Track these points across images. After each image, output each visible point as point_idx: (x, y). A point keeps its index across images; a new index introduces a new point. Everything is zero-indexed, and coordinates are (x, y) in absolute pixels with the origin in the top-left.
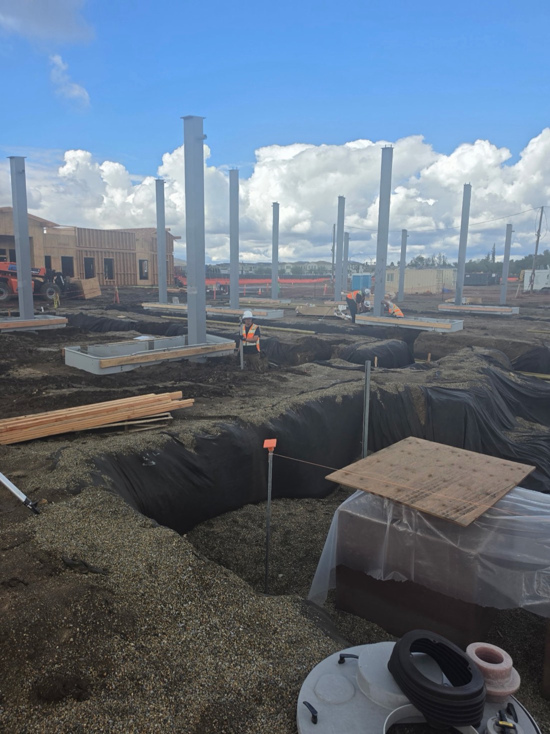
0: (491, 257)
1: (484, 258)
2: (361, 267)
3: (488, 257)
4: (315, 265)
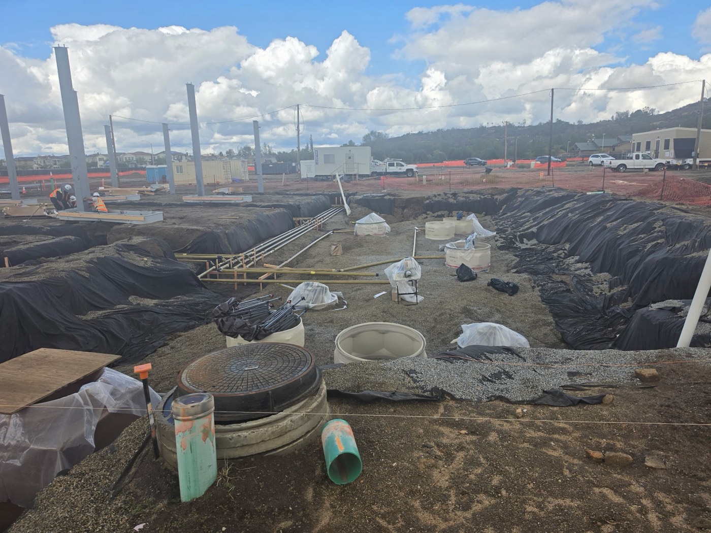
0: (309, 146)
1: (304, 148)
2: (184, 157)
3: (307, 147)
4: (133, 156)
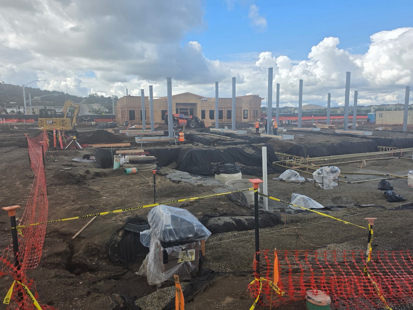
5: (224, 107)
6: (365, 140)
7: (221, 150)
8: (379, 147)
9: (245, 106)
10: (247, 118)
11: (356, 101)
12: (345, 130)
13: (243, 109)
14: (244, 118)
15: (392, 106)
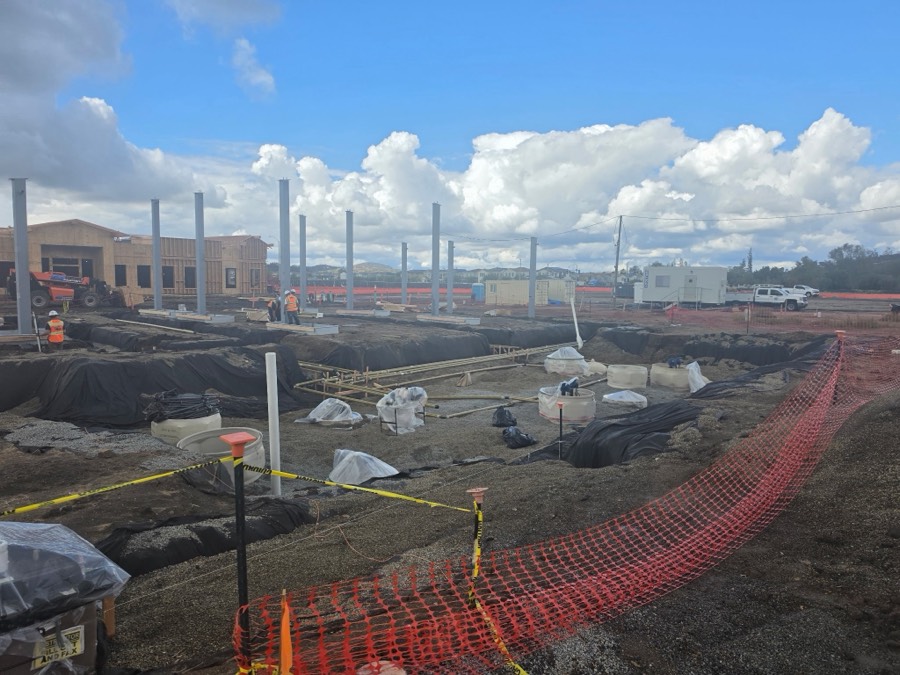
5: (177, 260)
6: (468, 334)
7: (168, 363)
8: (491, 346)
9: (229, 260)
10: (234, 286)
11: (451, 261)
12: (433, 314)
13: (225, 265)
14: (228, 286)
15: (512, 272)
